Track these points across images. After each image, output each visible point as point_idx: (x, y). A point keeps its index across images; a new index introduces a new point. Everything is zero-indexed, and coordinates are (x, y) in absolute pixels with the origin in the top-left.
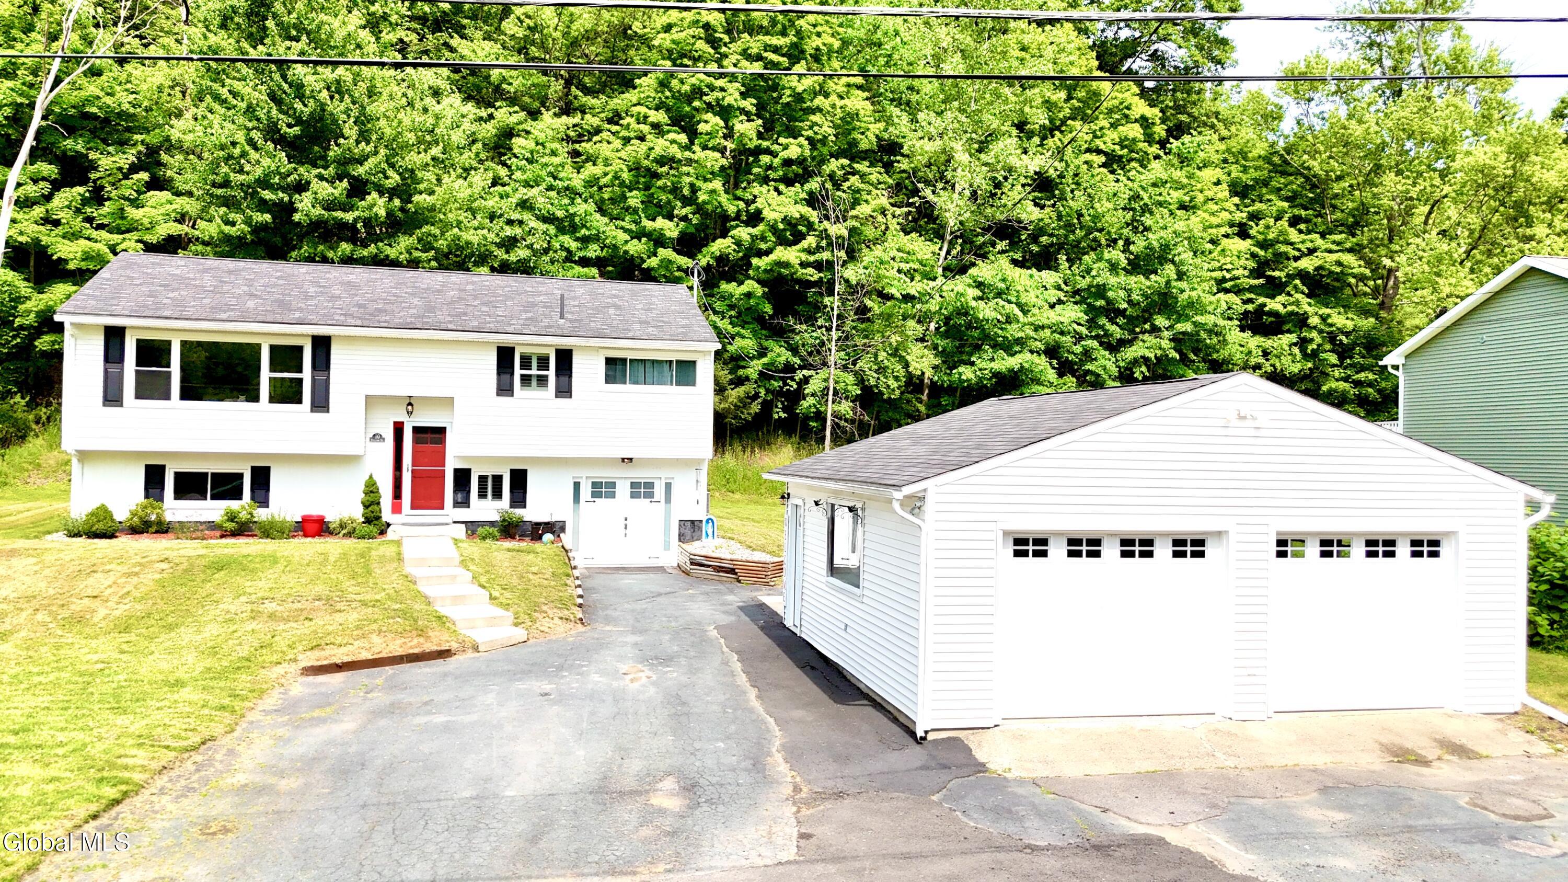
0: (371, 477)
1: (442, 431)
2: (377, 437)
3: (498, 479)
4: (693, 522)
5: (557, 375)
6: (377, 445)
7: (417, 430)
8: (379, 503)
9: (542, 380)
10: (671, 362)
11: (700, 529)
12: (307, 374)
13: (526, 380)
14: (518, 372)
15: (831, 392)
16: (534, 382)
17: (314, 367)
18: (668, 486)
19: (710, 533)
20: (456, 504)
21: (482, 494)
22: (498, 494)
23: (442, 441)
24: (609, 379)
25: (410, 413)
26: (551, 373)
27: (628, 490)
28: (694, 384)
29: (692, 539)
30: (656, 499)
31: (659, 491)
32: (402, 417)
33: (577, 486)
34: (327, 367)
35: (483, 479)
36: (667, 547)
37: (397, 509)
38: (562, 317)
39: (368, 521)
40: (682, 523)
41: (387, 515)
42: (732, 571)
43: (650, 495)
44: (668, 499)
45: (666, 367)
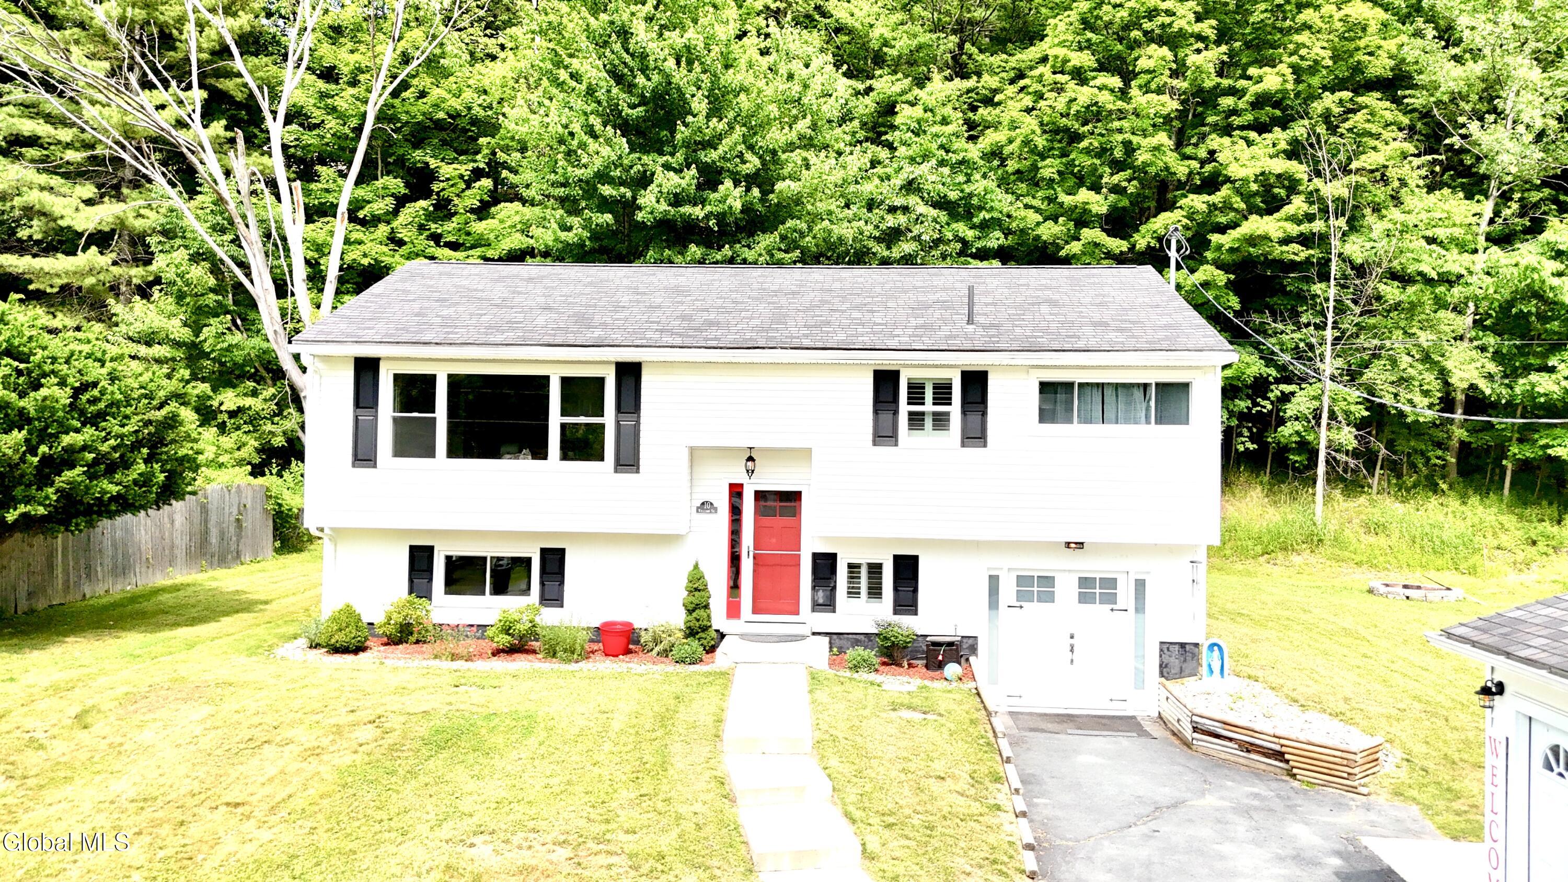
0: (696, 567)
1: (796, 496)
2: (706, 506)
3: (875, 570)
4: (1183, 645)
5: (964, 412)
6: (705, 517)
7: (760, 496)
8: (706, 607)
9: (941, 421)
10: (1146, 386)
11: (1196, 657)
12: (609, 418)
13: (916, 420)
14: (904, 408)
15: (1325, 415)
16: (928, 422)
17: (619, 408)
18: (1140, 585)
19: (1216, 667)
20: (816, 606)
21: (853, 592)
22: (875, 591)
23: (796, 513)
24: (1045, 416)
25: (749, 472)
26: (955, 409)
27: (1075, 590)
28: (1187, 422)
29: (1181, 674)
30: (1121, 604)
31: (1125, 594)
32: (739, 476)
33: (994, 581)
34: (636, 408)
35: (853, 568)
36: (1140, 683)
37: (733, 611)
38: (970, 321)
39: (691, 633)
40: (1165, 647)
41: (718, 619)
42: (1279, 755)
43: (1110, 599)
44: (1140, 607)
45: (1138, 394)
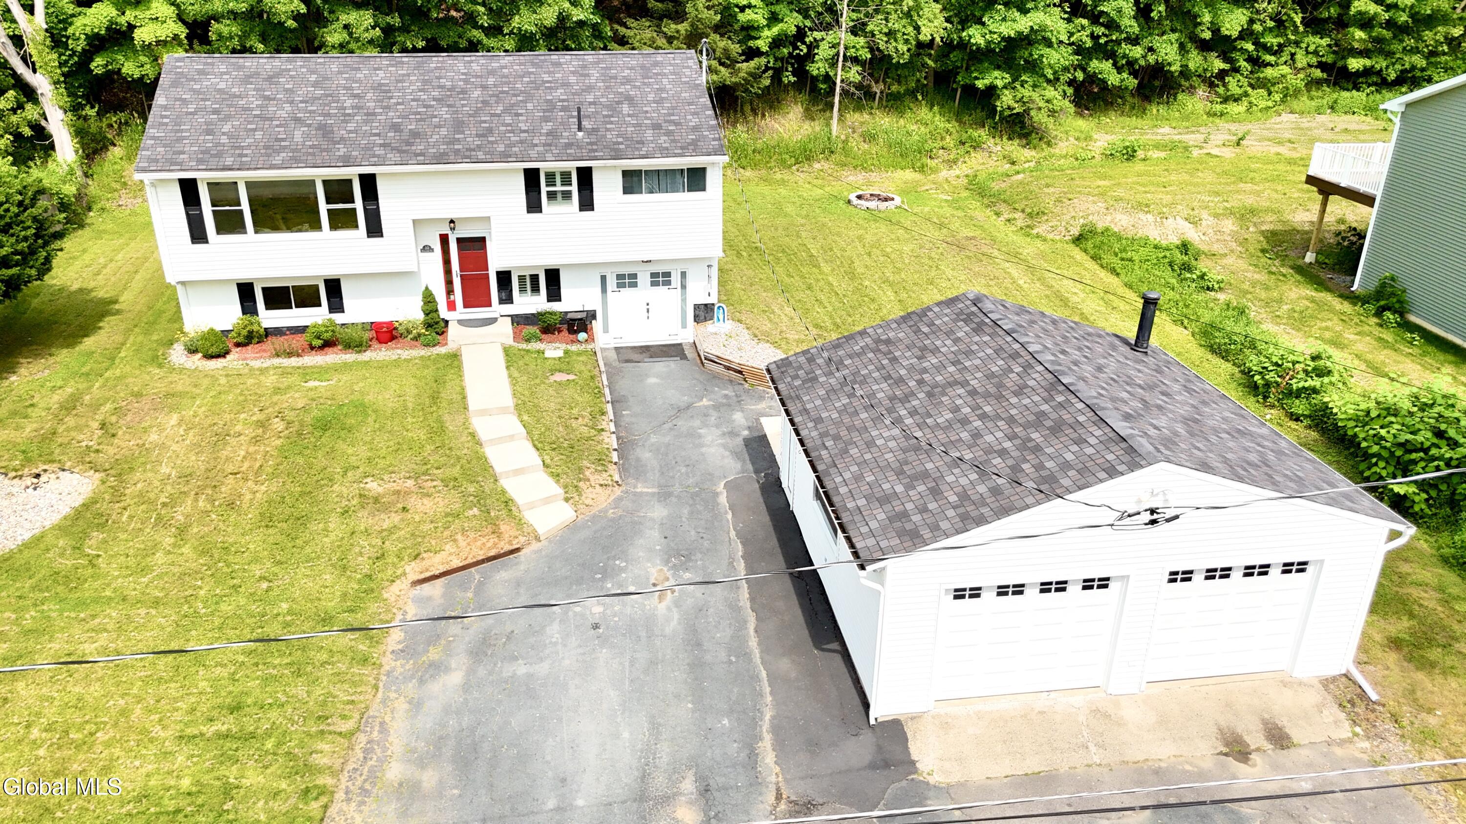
0: (427, 288)
1: (483, 240)
2: (427, 249)
3: (535, 279)
4: (706, 305)
5: (579, 191)
6: (427, 255)
7: (459, 241)
8: (437, 310)
9: (567, 195)
10: (682, 170)
11: (712, 310)
12: (358, 204)
13: (552, 196)
14: (544, 189)
15: (841, 59)
16: (559, 196)
17: (365, 198)
18: (684, 274)
19: (721, 317)
20: (502, 301)
21: (522, 290)
22: (535, 289)
23: (484, 247)
24: (627, 190)
25: (453, 229)
26: (574, 188)
27: (649, 280)
28: (704, 189)
29: (705, 320)
30: (673, 285)
31: (676, 279)
32: (446, 230)
33: (603, 278)
34: (375, 198)
35: (522, 278)
36: (684, 326)
37: (451, 306)
38: (580, 129)
39: (429, 325)
40: (697, 307)
41: (444, 312)
42: (740, 372)
43: (668, 283)
44: (684, 287)
45: (678, 176)
